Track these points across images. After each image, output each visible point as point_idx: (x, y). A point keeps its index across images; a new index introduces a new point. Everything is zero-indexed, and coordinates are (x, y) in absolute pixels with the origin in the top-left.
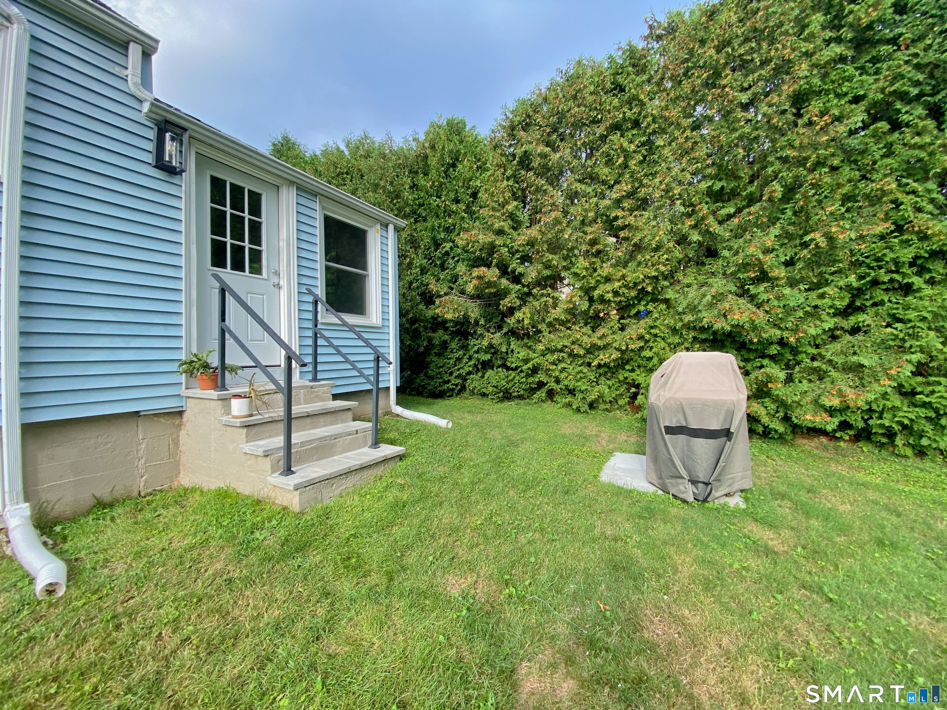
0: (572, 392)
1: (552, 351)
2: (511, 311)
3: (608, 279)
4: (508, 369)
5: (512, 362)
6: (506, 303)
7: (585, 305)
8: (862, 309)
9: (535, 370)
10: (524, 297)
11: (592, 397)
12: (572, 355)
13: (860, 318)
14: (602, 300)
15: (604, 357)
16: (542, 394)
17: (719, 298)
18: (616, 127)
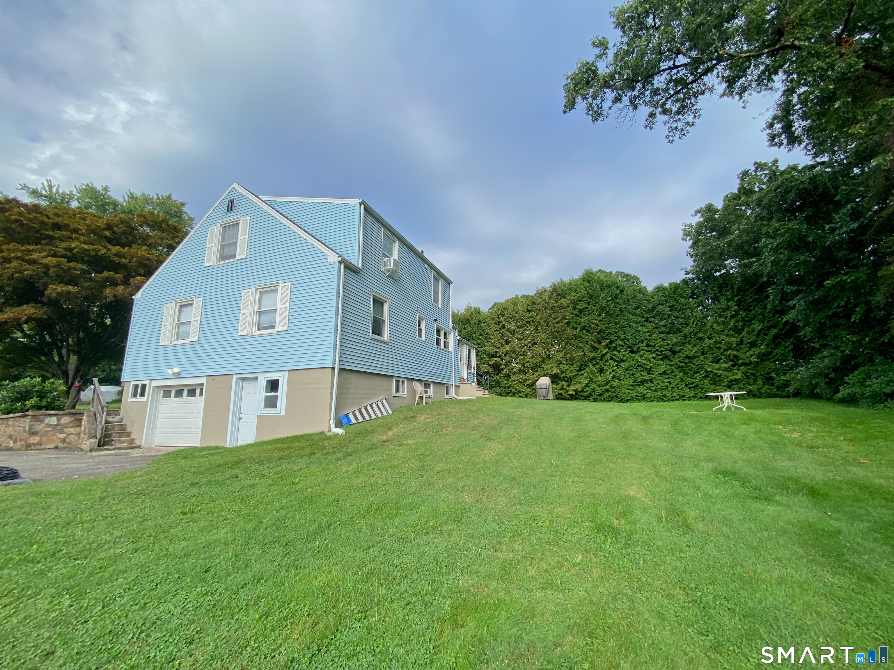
0: (520, 392)
1: (514, 381)
2: (502, 370)
3: (528, 362)
4: (500, 387)
5: (502, 384)
6: (501, 367)
7: (523, 368)
8: (582, 370)
9: (509, 387)
10: (506, 365)
11: (526, 393)
12: (520, 382)
13: (582, 372)
14: (527, 367)
15: (528, 382)
16: (512, 394)
17: (552, 367)
18: (528, 322)
